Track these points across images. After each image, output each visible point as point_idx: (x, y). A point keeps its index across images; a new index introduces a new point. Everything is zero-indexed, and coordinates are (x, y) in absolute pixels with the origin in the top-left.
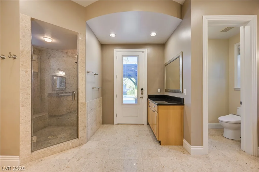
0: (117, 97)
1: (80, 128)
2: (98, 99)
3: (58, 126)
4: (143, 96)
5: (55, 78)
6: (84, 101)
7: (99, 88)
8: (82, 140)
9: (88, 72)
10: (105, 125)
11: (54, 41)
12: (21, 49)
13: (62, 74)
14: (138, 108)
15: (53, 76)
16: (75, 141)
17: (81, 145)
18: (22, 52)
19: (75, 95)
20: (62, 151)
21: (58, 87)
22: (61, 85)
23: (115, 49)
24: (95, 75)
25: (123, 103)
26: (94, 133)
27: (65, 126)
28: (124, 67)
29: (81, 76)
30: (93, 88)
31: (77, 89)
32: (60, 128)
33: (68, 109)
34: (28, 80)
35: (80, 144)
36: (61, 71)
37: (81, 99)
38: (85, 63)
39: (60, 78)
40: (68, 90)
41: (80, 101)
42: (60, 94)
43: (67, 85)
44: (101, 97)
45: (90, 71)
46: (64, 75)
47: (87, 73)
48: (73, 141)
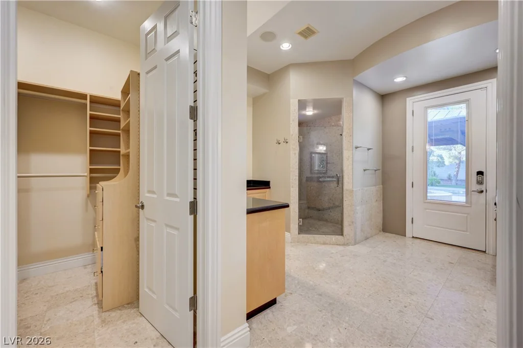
0: (413, 187)
1: (346, 223)
2: (374, 188)
3: (319, 220)
4: (483, 187)
5: (313, 155)
6: (351, 187)
7: (376, 170)
8: (348, 239)
9: (356, 148)
10: (387, 234)
11: (316, 112)
12: (291, 133)
13: (322, 149)
14: (468, 214)
15: (311, 153)
16: (340, 237)
17: (346, 245)
18: (292, 135)
19: (339, 180)
20: (324, 244)
21: (316, 169)
22: (320, 166)
23: (408, 99)
24: (369, 149)
25: (426, 199)
26: (367, 239)
27: (326, 221)
28: (430, 127)
29: (346, 154)
30: (365, 170)
31: (342, 171)
32: (321, 223)
33: (331, 199)
34: (296, 162)
35: (346, 243)
36: (322, 144)
37: (347, 184)
38: (352, 136)
39: (319, 155)
40: (330, 173)
41: (345, 187)
42: (321, 179)
43: (328, 165)
44: (381, 186)
45: (359, 146)
46: (324, 151)
47: (354, 149)
48: (337, 236)
